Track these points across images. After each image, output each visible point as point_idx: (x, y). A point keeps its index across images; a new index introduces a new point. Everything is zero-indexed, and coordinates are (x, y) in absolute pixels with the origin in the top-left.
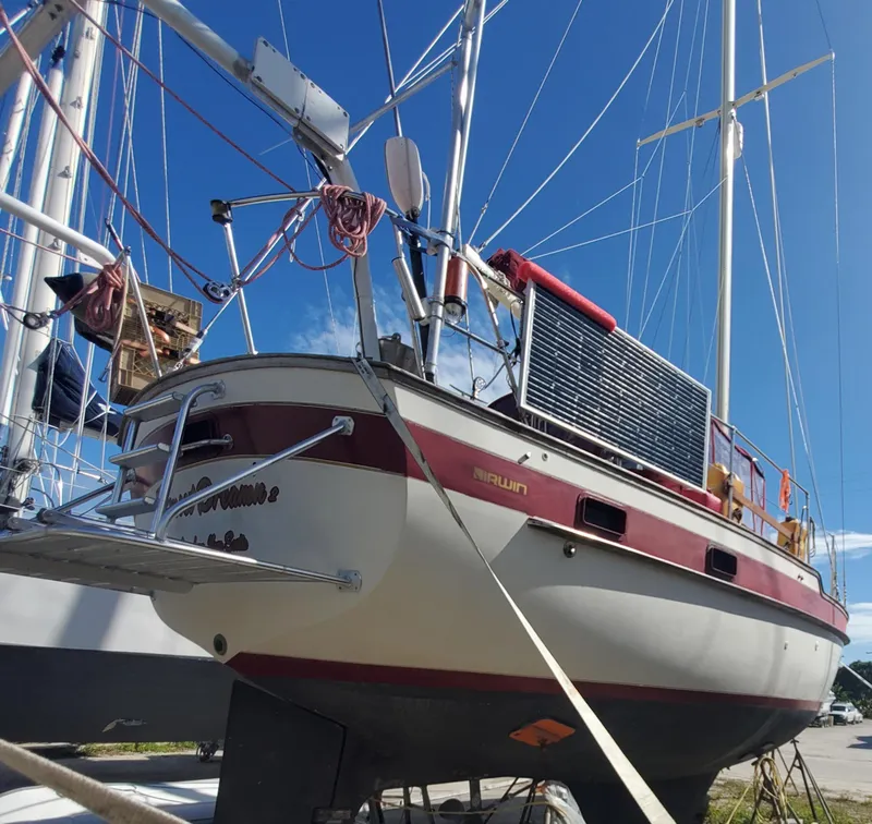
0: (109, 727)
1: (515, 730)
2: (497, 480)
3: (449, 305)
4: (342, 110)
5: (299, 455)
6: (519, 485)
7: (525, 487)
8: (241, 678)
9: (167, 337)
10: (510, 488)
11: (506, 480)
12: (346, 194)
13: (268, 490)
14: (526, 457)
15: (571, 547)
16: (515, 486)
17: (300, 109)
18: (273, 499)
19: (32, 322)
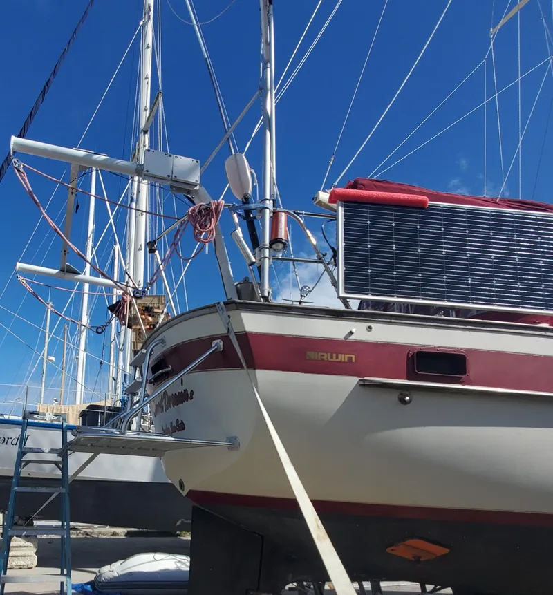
0: (178, 523)
1: (389, 547)
2: (327, 356)
3: (274, 246)
4: (195, 160)
5: (193, 370)
6: (346, 356)
7: (353, 356)
8: (195, 504)
9: (150, 319)
10: (339, 360)
11: (334, 355)
12: (202, 207)
13: (189, 393)
14: (351, 333)
15: (406, 396)
16: (343, 358)
17: (170, 174)
18: (191, 398)
19: (100, 330)
